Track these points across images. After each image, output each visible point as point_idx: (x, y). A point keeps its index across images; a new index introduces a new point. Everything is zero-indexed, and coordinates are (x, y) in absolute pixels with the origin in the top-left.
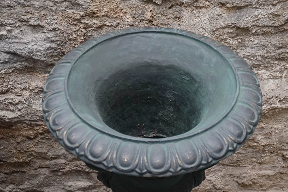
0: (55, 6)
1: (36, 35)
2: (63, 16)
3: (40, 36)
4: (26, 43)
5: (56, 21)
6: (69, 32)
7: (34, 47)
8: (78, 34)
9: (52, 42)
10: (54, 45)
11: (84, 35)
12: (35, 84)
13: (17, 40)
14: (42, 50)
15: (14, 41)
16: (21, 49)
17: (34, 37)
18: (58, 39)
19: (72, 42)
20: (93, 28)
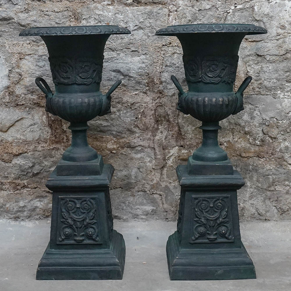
0: (148, 39)
1: (134, 58)
2: (152, 45)
3: (137, 59)
4: (126, 63)
5: (147, 49)
6: (154, 56)
7: (131, 66)
8: (160, 58)
9: (143, 63)
10: (144, 65)
11: (163, 60)
12: (126, 100)
13: (122, 61)
14: (136, 69)
15: (120, 61)
16: (124, 67)
17: (132, 59)
18: (146, 61)
19: (155, 64)
20: (169, 54)
